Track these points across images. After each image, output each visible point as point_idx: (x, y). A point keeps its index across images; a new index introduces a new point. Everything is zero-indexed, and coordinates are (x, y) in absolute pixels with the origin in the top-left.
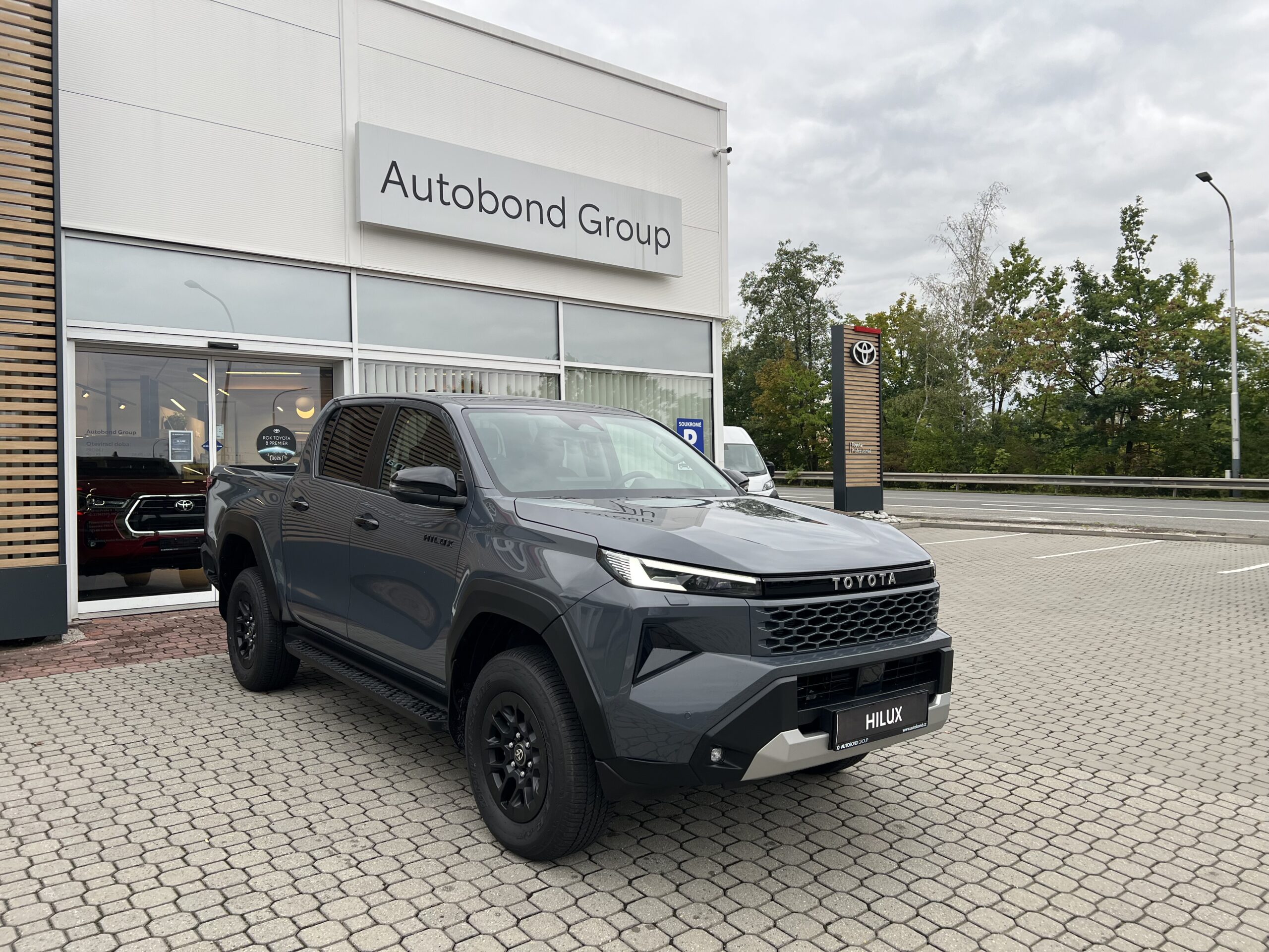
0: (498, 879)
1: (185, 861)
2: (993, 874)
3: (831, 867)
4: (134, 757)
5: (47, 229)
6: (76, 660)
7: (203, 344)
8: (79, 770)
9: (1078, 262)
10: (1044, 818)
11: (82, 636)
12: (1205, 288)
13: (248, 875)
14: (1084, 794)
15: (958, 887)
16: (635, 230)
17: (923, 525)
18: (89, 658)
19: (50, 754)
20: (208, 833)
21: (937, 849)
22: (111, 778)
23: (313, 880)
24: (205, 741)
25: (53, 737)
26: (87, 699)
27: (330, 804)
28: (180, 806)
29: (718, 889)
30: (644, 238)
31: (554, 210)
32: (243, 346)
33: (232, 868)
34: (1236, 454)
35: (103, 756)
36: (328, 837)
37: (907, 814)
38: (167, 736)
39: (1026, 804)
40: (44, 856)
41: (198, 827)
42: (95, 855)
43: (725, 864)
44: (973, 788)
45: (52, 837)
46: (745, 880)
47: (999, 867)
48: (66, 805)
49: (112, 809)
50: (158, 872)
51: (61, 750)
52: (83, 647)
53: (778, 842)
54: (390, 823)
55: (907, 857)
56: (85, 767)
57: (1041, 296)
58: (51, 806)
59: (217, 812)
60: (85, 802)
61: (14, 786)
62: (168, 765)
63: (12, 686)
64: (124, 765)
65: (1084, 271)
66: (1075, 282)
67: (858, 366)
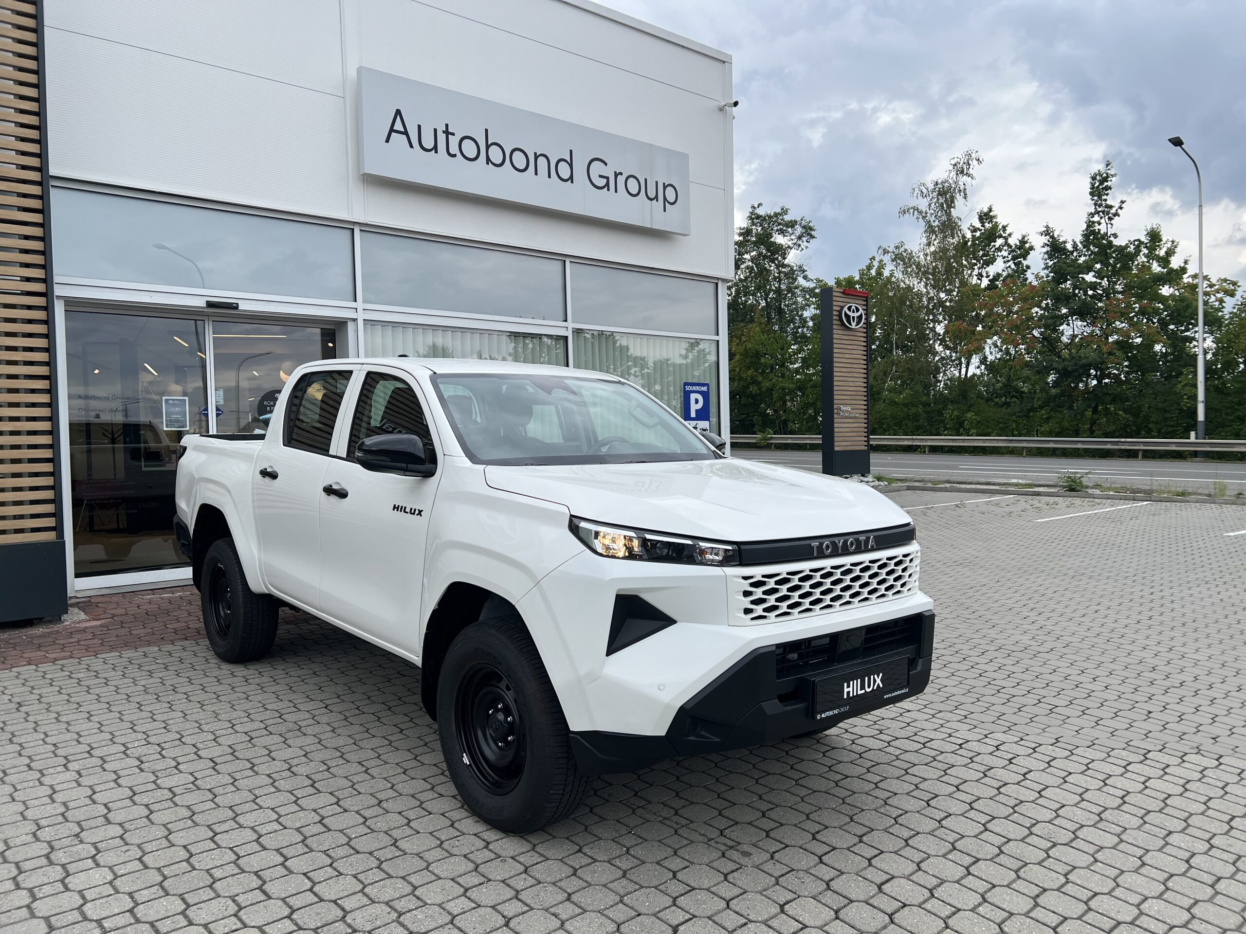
0: (632, 908)
1: (265, 893)
2: (1169, 884)
4: (174, 759)
5: (34, 176)
6: (81, 643)
7: (201, 303)
8: (114, 777)
9: (1047, 227)
10: (1191, 814)
11: (83, 616)
12: (1170, 253)
13: (343, 909)
14: (1220, 784)
15: (1141, 904)
16: (643, 186)
17: (909, 488)
18: (96, 641)
19: (78, 757)
20: (282, 855)
21: (1099, 857)
22: (154, 787)
23: (419, 915)
24: (249, 738)
25: (76, 736)
26: (104, 690)
27: (411, 815)
28: (240, 819)
29: (883, 915)
30: (652, 194)
31: (562, 164)
32: (243, 306)
33: (322, 900)
34: (1201, 416)
35: (138, 759)
36: (421, 857)
37: (1050, 815)
38: (205, 734)
39: (1166, 798)
40: (97, 890)
41: (268, 847)
42: (156, 887)
43: (878, 883)
44: (1103, 781)
45: (102, 864)
46: (907, 903)
47: (1172, 876)
48: (109, 822)
49: (164, 825)
50: (236, 908)
51: (88, 752)
52: (86, 628)
53: (924, 852)
54: (485, 838)
55: (1070, 868)
56: (121, 773)
57: (1009, 262)
58: (92, 824)
59: (285, 828)
60: (130, 818)
61: (44, 799)
62: (214, 769)
63: (16, 674)
64: (165, 770)
65: (1053, 235)
66: (1044, 247)
67: (847, 328)
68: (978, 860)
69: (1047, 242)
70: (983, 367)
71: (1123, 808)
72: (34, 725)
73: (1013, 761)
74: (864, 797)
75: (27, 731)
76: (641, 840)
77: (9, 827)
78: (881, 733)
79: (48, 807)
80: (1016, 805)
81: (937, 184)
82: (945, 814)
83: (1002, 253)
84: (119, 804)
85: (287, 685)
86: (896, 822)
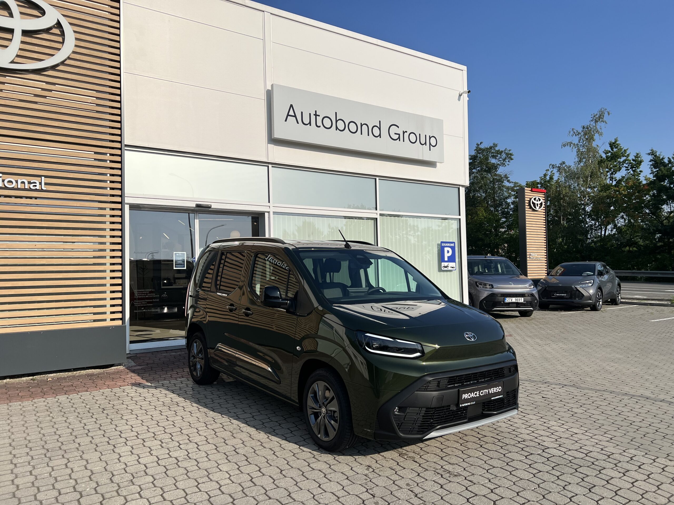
4: (178, 442)
5: (118, 145)
6: (132, 378)
7: (193, 205)
8: (149, 450)
9: (652, 150)
11: (133, 364)
16: (418, 138)
18: (139, 377)
19: (132, 438)
22: (168, 456)
24: (214, 433)
25: (131, 427)
26: (144, 403)
27: (298, 479)
28: (211, 476)
30: (423, 143)
31: (375, 128)
32: (214, 206)
35: (160, 441)
38: (193, 429)
41: (225, 492)
45: (143, 496)
48: (147, 474)
49: (173, 477)
51: (136, 436)
52: (135, 370)
54: (337, 495)
56: (152, 448)
57: (629, 170)
58: (139, 475)
59: (233, 482)
60: (157, 472)
61: (115, 460)
62: (197, 448)
63: (102, 393)
64: (173, 447)
65: (656, 155)
66: (650, 161)
67: (534, 210)
69: (652, 158)
70: (615, 230)
72: (111, 420)
73: (641, 467)
74: (551, 484)
78: (560, 446)
79: (118, 465)
80: (644, 494)
81: (584, 128)
82: (601, 497)
83: (625, 165)
84: (151, 465)
85: (233, 404)
86: (571, 500)
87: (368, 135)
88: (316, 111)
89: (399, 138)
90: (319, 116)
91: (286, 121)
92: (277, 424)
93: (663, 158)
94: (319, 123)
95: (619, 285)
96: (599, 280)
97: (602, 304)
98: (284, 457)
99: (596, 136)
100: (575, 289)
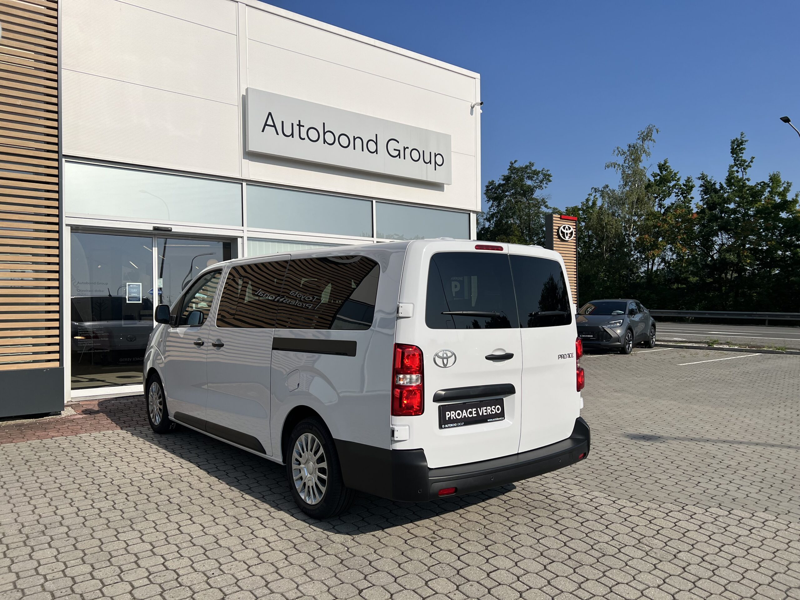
0: (340, 580)
1: (137, 564)
2: (667, 580)
3: (558, 574)
4: (105, 493)
5: (55, 156)
6: (69, 428)
7: (150, 227)
8: (70, 501)
9: (703, 174)
10: (698, 542)
11: (73, 412)
12: (787, 190)
13: (178, 574)
14: (724, 525)
15: (644, 590)
16: (422, 155)
18: (78, 427)
19: (53, 490)
20: (152, 545)
21: (629, 563)
22: (91, 507)
23: (219, 579)
24: (150, 483)
25: (54, 479)
26: (76, 454)
27: (231, 527)
28: (134, 526)
29: (484, 588)
30: (427, 160)
31: (370, 142)
32: (175, 229)
33: (167, 569)
35: (86, 492)
36: (229, 549)
37: (607, 538)
38: (126, 479)
39: (686, 532)
40: (47, 560)
41: (146, 541)
42: (80, 559)
43: (488, 572)
44: (650, 521)
45: (53, 546)
46: (502, 583)
47: (670, 575)
48: (62, 525)
49: (91, 528)
50: (120, 572)
51: (59, 488)
52: (74, 419)
53: (522, 556)
54: (268, 540)
55: (609, 568)
56: (74, 499)
57: (679, 196)
58: (52, 526)
59: (158, 531)
60: (74, 523)
61: (29, 512)
62: (126, 499)
63: (29, 444)
64: (99, 499)
65: (707, 180)
66: (700, 187)
67: (563, 240)
68: (554, 561)
69: (702, 183)
70: (663, 264)
71: (656, 537)
72: (32, 472)
73: (598, 508)
74: (498, 525)
75: (28, 476)
76: (357, 544)
77: (7, 526)
78: (523, 489)
79: (31, 516)
80: (589, 533)
81: (630, 146)
82: (544, 536)
83: (675, 190)
84: (69, 516)
85: (180, 454)
86: (512, 539)
87: (363, 150)
88: (299, 121)
89: (399, 154)
90: (303, 126)
91: (263, 131)
92: (225, 473)
93: (715, 184)
94: (304, 135)
95: (654, 326)
96: (630, 321)
97: (633, 347)
98: (222, 505)
99: (643, 157)
100: (602, 330)
